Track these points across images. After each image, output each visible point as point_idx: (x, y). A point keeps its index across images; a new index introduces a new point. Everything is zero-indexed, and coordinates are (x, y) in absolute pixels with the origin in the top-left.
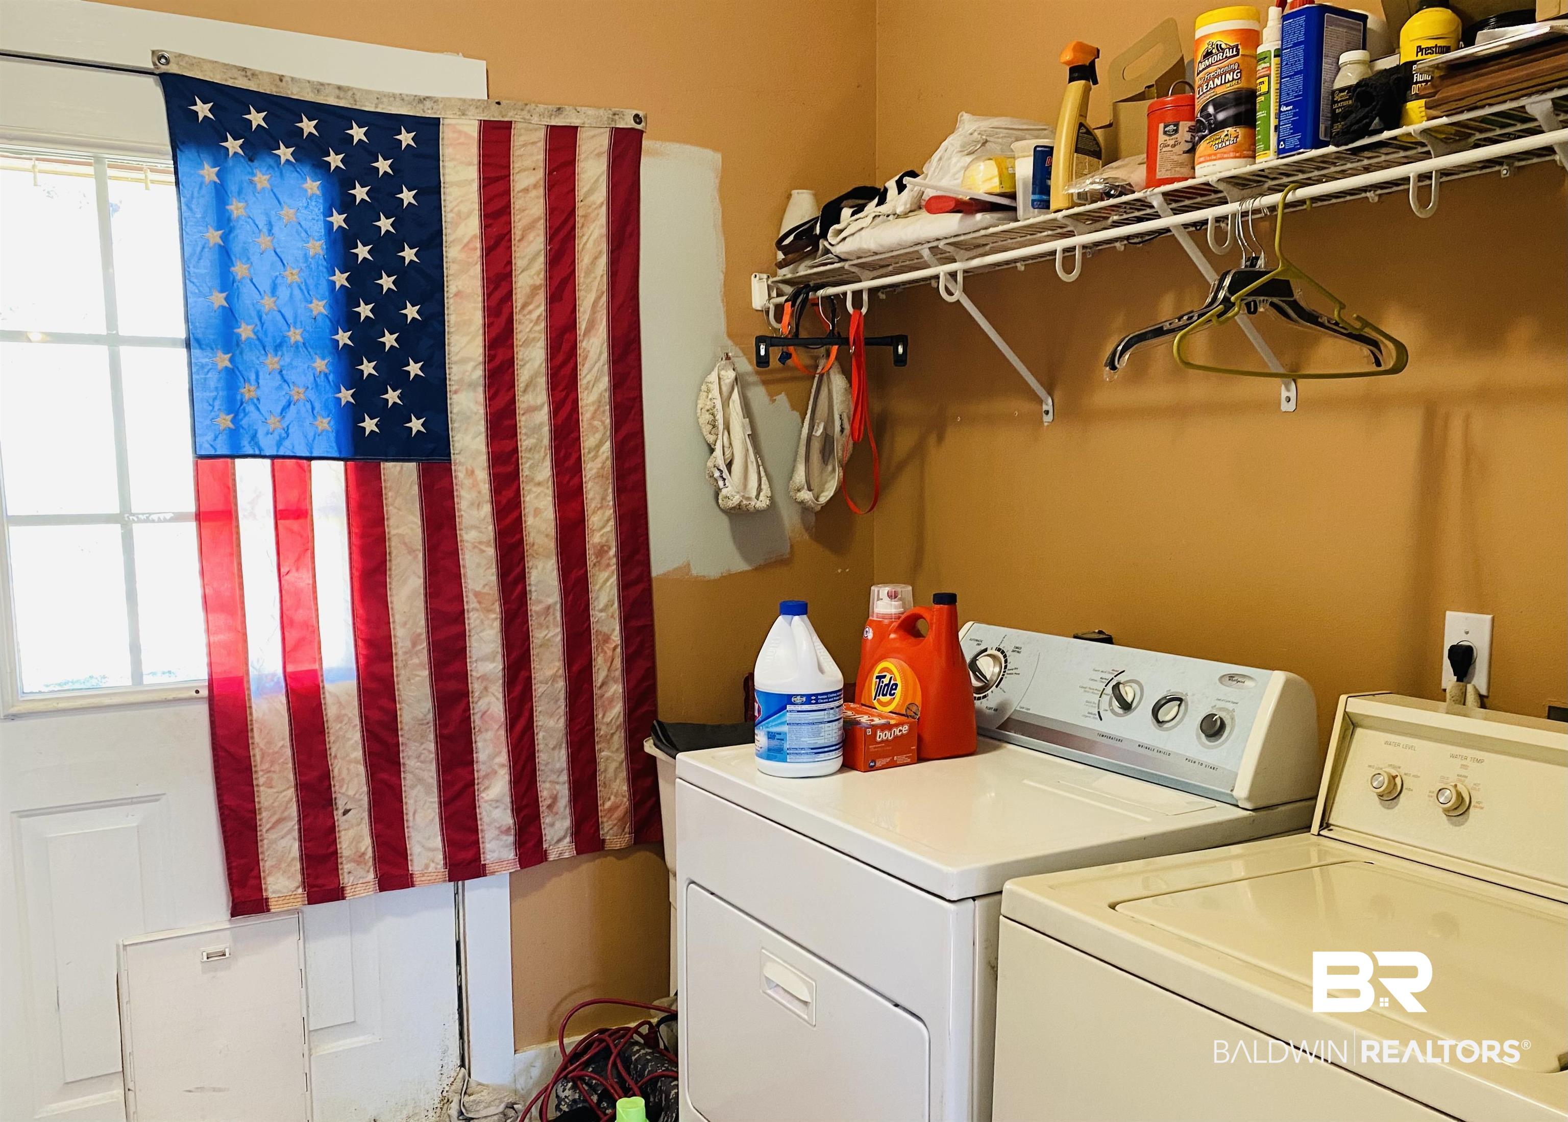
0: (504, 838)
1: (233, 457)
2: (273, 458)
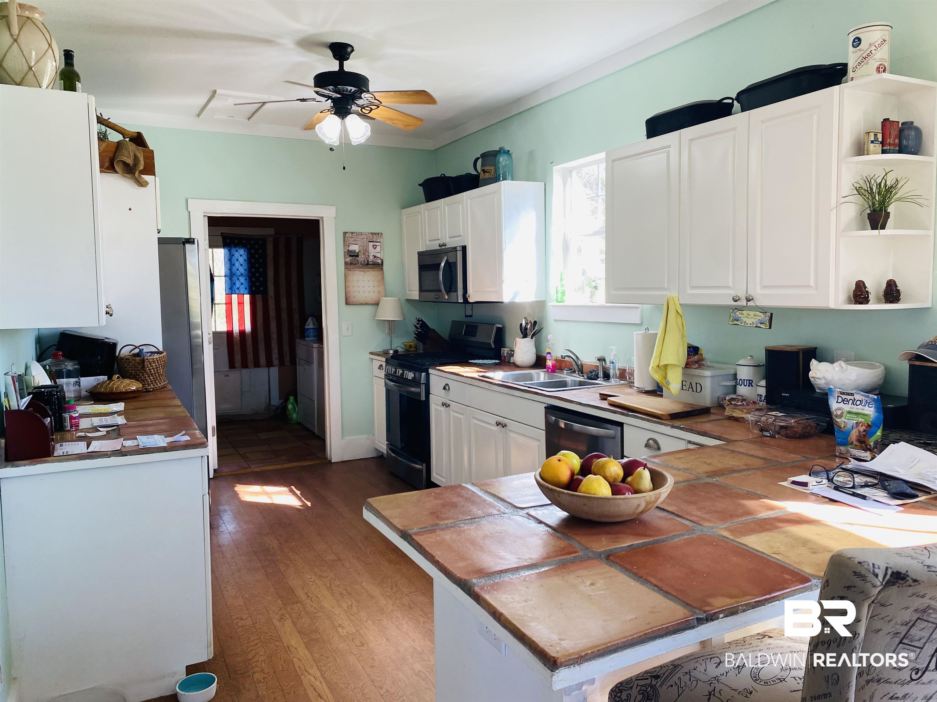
0: (277, 360)
1: (231, 294)
2: (238, 294)
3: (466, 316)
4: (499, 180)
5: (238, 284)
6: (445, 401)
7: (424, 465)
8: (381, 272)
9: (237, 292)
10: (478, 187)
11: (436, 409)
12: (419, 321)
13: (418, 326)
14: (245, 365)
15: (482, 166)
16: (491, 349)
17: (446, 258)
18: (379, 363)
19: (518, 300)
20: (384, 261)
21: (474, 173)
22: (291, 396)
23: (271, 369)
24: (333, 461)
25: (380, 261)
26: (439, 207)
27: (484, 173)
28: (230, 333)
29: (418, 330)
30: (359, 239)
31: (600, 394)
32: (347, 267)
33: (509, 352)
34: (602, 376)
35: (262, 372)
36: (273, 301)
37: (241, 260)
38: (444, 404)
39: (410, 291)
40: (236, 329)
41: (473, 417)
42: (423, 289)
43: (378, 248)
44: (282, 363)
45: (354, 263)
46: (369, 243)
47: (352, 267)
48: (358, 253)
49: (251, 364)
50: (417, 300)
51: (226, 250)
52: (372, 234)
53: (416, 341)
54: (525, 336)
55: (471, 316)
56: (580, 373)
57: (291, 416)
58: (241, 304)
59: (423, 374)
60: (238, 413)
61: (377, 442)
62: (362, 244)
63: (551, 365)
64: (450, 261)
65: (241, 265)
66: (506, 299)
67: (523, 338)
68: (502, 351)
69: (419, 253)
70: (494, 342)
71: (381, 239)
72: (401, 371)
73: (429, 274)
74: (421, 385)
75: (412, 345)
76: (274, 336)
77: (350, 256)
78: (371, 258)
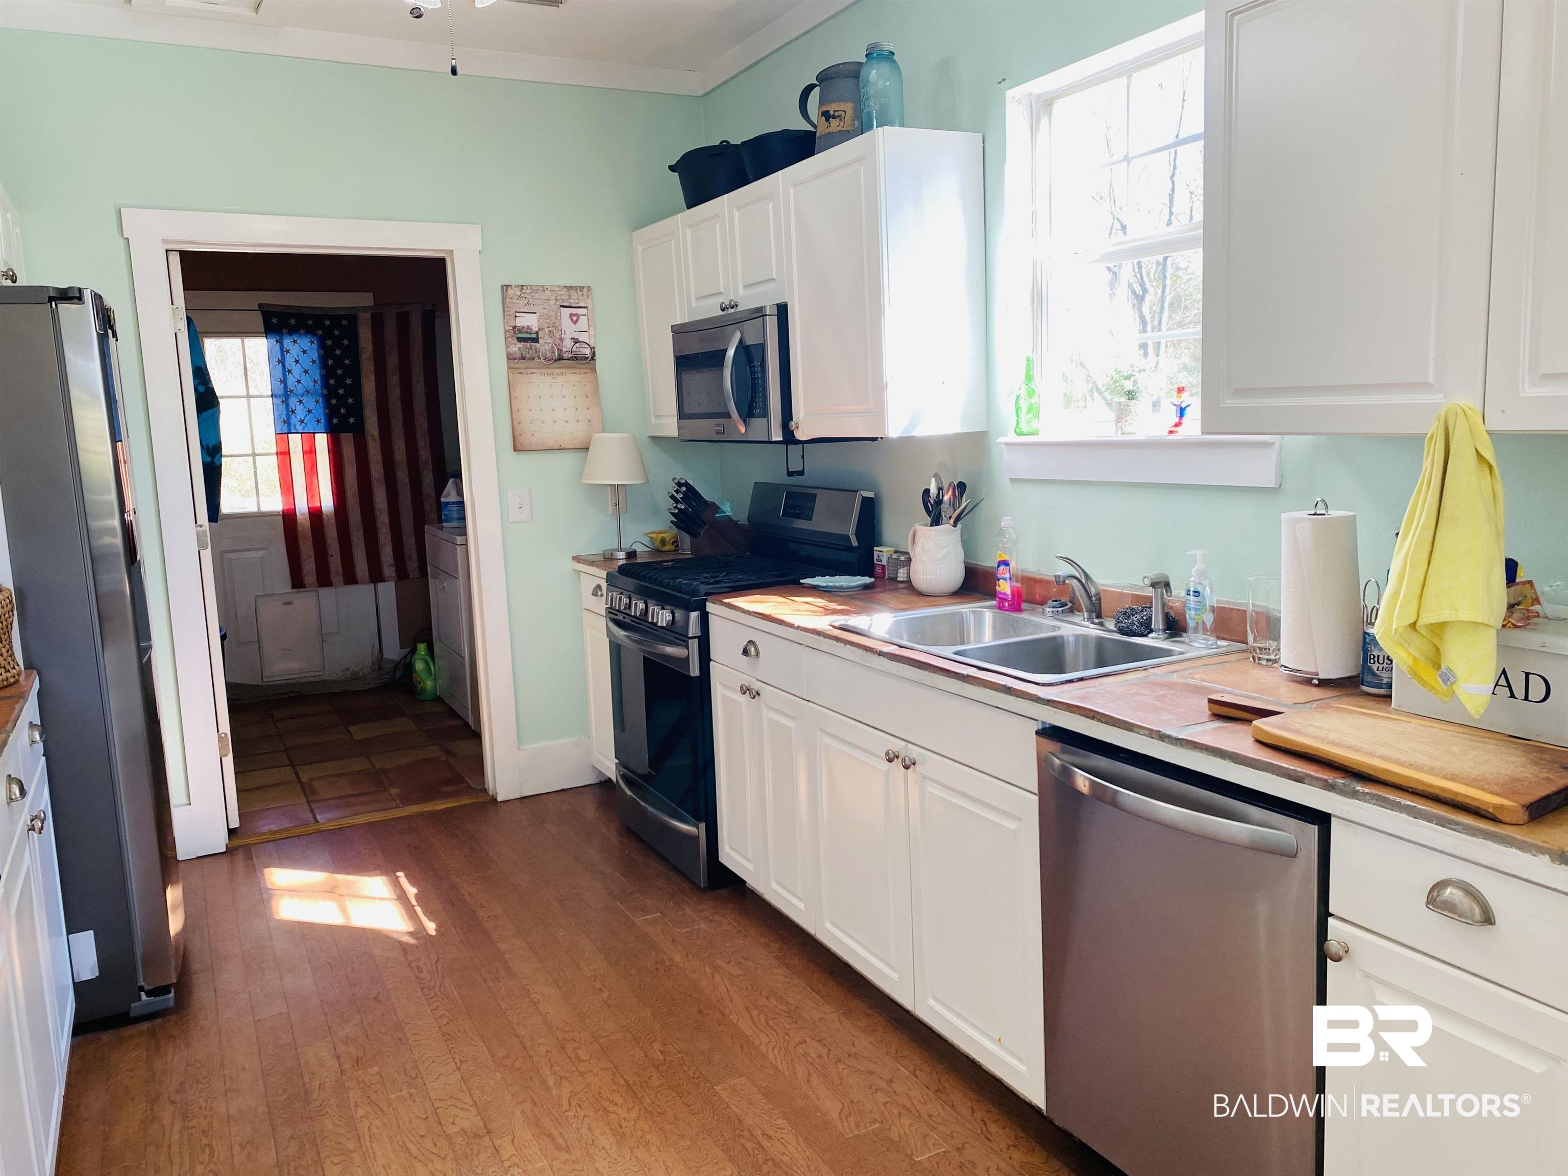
0: (391, 568)
1: (288, 433)
2: (301, 433)
3: (790, 474)
4: (870, 127)
5: (300, 412)
6: (747, 681)
7: (702, 826)
8: (590, 376)
9: (300, 428)
10: (814, 154)
11: (724, 697)
12: (679, 484)
13: (679, 496)
14: (324, 580)
15: (821, 103)
16: (850, 549)
17: (737, 336)
18: (595, 582)
19: (920, 431)
20: (596, 350)
21: (802, 125)
22: (422, 642)
23: (381, 586)
24: (499, 799)
25: (587, 352)
26: (717, 216)
27: (827, 120)
28: (289, 517)
29: (679, 506)
30: (538, 302)
31: (1211, 701)
32: (512, 365)
33: (894, 557)
34: (1161, 627)
35: (362, 593)
36: (378, 445)
37: (306, 361)
38: (745, 690)
39: (657, 416)
40: (302, 506)
41: (821, 730)
42: (686, 411)
43: (583, 321)
44: (402, 574)
45: (528, 356)
46: (562, 309)
47: (522, 364)
48: (537, 333)
49: (337, 578)
50: (673, 438)
51: (273, 341)
52: (569, 288)
53: (675, 530)
54: (936, 521)
55: (801, 473)
56: (1094, 615)
57: (422, 684)
58: (310, 453)
59: (694, 615)
60: (316, 679)
61: (596, 753)
62: (545, 312)
63: (1009, 592)
64: (749, 341)
65: (306, 372)
66: (894, 430)
67: (931, 525)
68: (875, 553)
69: (674, 329)
70: (858, 534)
71: (589, 301)
72: (641, 605)
73: (697, 379)
74: (690, 641)
75: (667, 539)
76: (383, 519)
77: (520, 340)
78: (568, 344)
